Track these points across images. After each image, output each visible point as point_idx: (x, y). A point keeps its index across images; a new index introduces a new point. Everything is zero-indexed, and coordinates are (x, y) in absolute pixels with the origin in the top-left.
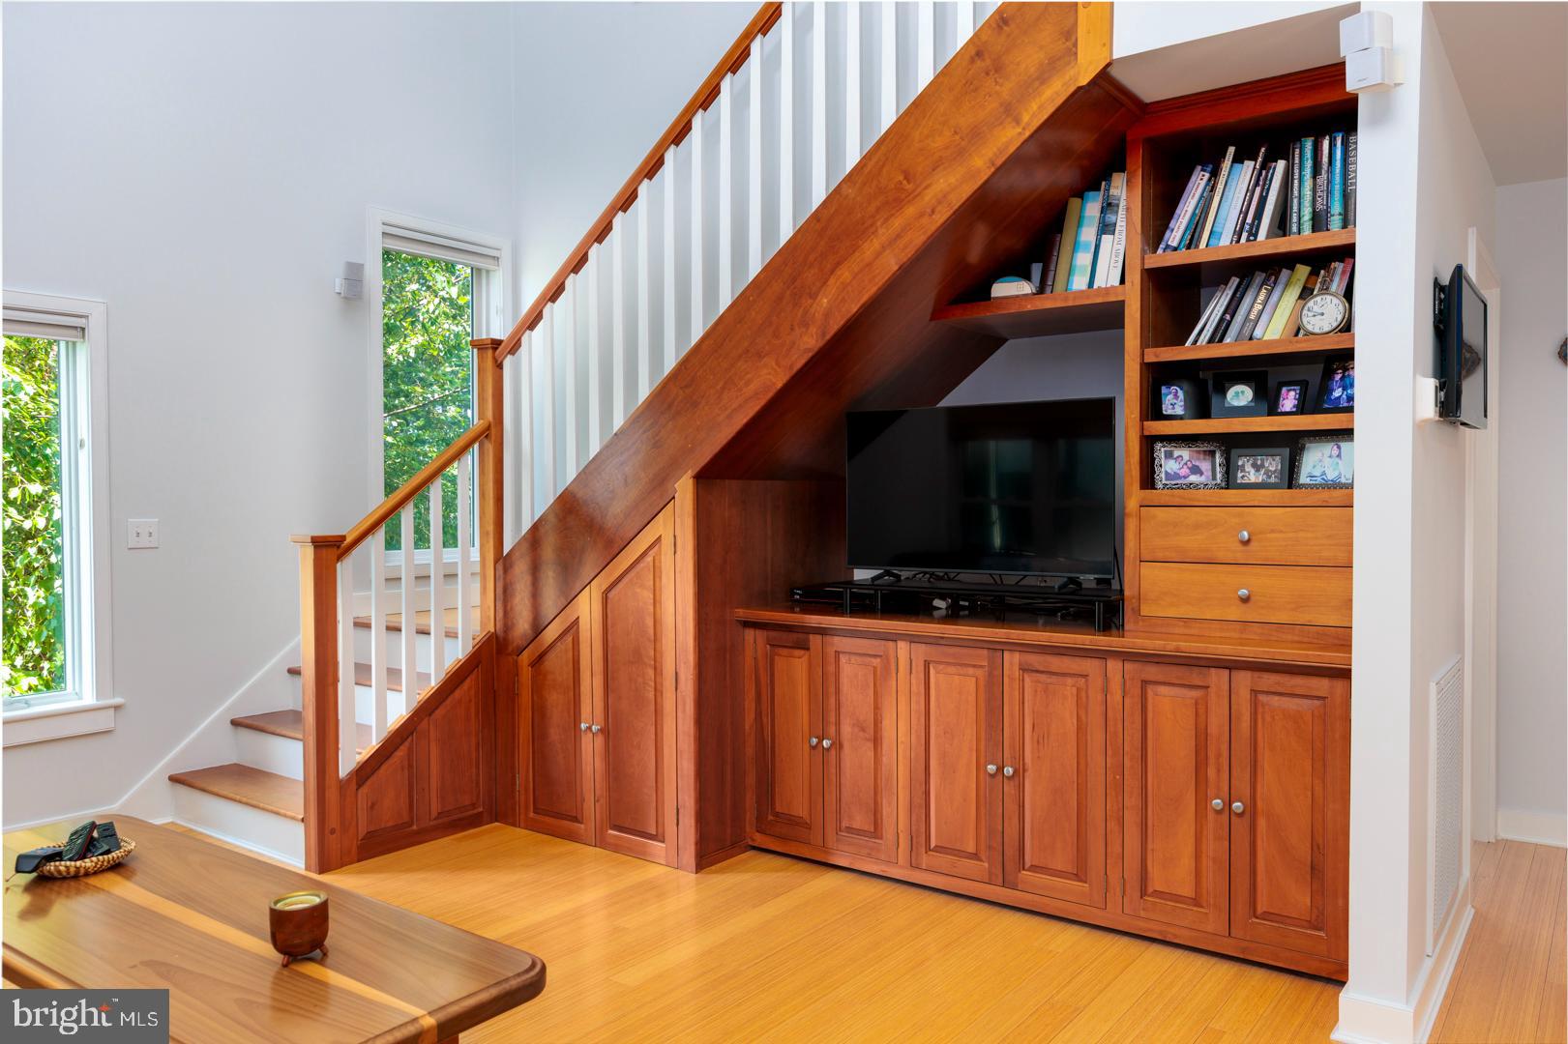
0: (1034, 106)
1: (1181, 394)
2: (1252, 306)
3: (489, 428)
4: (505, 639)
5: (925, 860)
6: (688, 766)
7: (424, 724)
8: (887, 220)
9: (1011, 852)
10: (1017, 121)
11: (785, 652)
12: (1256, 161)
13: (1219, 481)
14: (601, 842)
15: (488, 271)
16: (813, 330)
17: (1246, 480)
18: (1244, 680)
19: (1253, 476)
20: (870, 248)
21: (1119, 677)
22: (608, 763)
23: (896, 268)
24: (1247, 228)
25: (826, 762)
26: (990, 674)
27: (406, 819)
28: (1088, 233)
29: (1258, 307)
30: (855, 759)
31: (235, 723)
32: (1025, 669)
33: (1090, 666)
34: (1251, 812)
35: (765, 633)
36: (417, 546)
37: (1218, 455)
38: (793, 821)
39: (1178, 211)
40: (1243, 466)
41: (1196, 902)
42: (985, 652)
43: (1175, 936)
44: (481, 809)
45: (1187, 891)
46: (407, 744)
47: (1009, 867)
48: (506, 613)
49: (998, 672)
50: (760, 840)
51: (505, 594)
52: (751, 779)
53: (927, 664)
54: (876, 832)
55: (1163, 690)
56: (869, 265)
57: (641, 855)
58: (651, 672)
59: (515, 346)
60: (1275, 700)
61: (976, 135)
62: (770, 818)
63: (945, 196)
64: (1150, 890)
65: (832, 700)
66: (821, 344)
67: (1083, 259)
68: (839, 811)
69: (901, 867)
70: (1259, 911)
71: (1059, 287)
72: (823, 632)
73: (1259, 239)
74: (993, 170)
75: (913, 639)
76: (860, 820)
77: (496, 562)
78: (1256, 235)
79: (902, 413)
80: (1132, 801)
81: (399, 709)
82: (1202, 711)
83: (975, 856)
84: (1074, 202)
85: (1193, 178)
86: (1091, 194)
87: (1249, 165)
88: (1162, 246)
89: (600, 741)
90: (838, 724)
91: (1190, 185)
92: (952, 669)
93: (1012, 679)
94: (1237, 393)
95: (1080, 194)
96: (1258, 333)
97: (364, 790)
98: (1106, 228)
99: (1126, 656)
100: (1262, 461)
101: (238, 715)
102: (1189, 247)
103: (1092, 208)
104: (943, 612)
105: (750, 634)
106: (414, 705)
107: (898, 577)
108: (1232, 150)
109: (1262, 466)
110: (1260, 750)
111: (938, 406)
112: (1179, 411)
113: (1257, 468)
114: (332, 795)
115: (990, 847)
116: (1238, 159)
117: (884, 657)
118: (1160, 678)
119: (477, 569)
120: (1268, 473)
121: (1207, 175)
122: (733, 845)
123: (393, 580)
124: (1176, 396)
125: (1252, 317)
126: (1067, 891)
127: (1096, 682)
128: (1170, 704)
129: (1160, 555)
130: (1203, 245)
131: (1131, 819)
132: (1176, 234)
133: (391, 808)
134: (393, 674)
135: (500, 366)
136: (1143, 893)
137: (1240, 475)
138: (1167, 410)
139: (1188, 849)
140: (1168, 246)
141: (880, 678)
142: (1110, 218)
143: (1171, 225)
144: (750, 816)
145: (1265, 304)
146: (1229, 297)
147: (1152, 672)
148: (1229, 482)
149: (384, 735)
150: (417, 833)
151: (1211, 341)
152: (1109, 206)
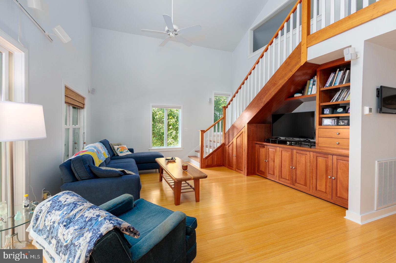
0: (294, 69)
1: (328, 110)
2: (344, 95)
3: (224, 117)
4: (225, 144)
5: (281, 180)
6: (246, 162)
7: (214, 153)
8: (273, 88)
9: (294, 180)
10: (292, 72)
11: (261, 148)
12: (343, 71)
13: (335, 124)
14: (235, 171)
15: (229, 97)
16: (263, 103)
17: (340, 124)
18: (335, 157)
19: (342, 124)
20: (270, 92)
21: (312, 155)
22: (236, 161)
23: (274, 94)
24: (341, 82)
25: (267, 163)
26: (291, 153)
27: (212, 164)
28: (311, 86)
29: (345, 95)
30: (271, 163)
31: (195, 151)
32: (297, 153)
33: (308, 153)
34: (336, 179)
35: (259, 145)
36: (218, 132)
37: (335, 120)
38: (262, 171)
39: (328, 81)
40: (340, 122)
41: (326, 193)
42: (290, 150)
43: (322, 198)
44: (222, 164)
45: (324, 190)
46: (212, 155)
47: (294, 182)
48: (225, 141)
49: (292, 153)
50: (257, 173)
51: (225, 138)
52: (257, 165)
53: (282, 151)
54: (274, 174)
55: (320, 158)
56: (270, 94)
57: (240, 173)
58: (242, 149)
59: (227, 107)
60: (341, 161)
61: (286, 74)
62: (259, 171)
63: (281, 84)
64: (318, 189)
65: (268, 155)
66: (264, 105)
67: (310, 90)
68: (269, 171)
69: (277, 180)
70: (338, 196)
71: (306, 94)
72: (267, 145)
73: (343, 84)
74: (288, 79)
75: (280, 147)
76: (271, 172)
77: (224, 134)
78: (343, 83)
79: (284, 114)
80: (314, 175)
81: (211, 151)
82: (327, 161)
83: (288, 180)
84: (308, 81)
85: (331, 75)
86: (312, 79)
87: (342, 72)
88: (325, 86)
89: (236, 157)
90: (269, 158)
91: (330, 76)
92: (285, 152)
93: (295, 154)
94: (339, 110)
95: (310, 80)
96: (345, 99)
97: (206, 160)
98: (314, 85)
99: (313, 152)
100: (344, 121)
101: (196, 150)
102: (330, 86)
103: (312, 81)
104: (289, 144)
105: (257, 145)
106: (213, 151)
107: (280, 138)
108: (338, 70)
109: (344, 122)
110: (338, 169)
111: (292, 112)
112: (328, 113)
113: (343, 122)
114: (203, 160)
115: (291, 179)
116: (340, 71)
117: (275, 149)
118: (320, 156)
119: (222, 135)
120: (345, 123)
121: (334, 74)
122: (253, 173)
123: (215, 136)
124: (327, 111)
125: (344, 97)
126: (303, 188)
127: (308, 155)
128: (321, 160)
129: (322, 136)
130: (333, 85)
131: (314, 178)
132: (328, 84)
133: (210, 163)
134: (210, 147)
135: (225, 110)
136: (316, 190)
137: (339, 123)
138: (325, 113)
139: (324, 184)
140: (326, 86)
141: (275, 152)
142: (314, 83)
143: (327, 83)
144: (256, 170)
145: (346, 94)
146: (339, 94)
147: (318, 155)
148: (338, 125)
149: (209, 154)
150: (213, 166)
151: (336, 101)
152: (314, 81)
